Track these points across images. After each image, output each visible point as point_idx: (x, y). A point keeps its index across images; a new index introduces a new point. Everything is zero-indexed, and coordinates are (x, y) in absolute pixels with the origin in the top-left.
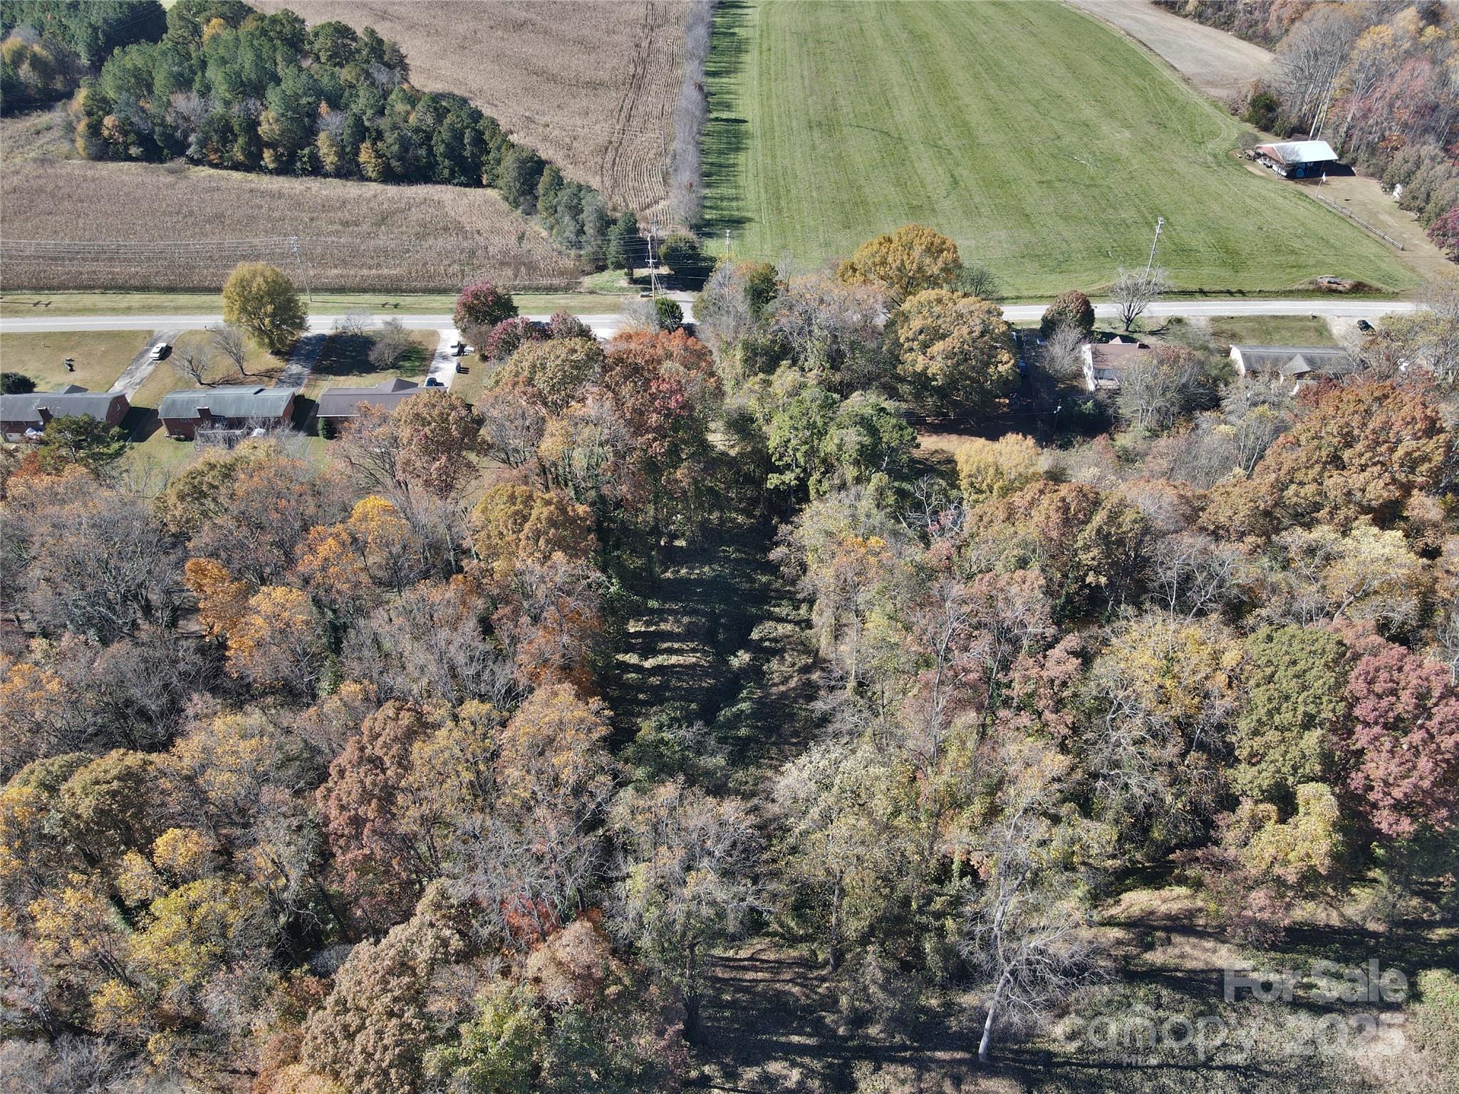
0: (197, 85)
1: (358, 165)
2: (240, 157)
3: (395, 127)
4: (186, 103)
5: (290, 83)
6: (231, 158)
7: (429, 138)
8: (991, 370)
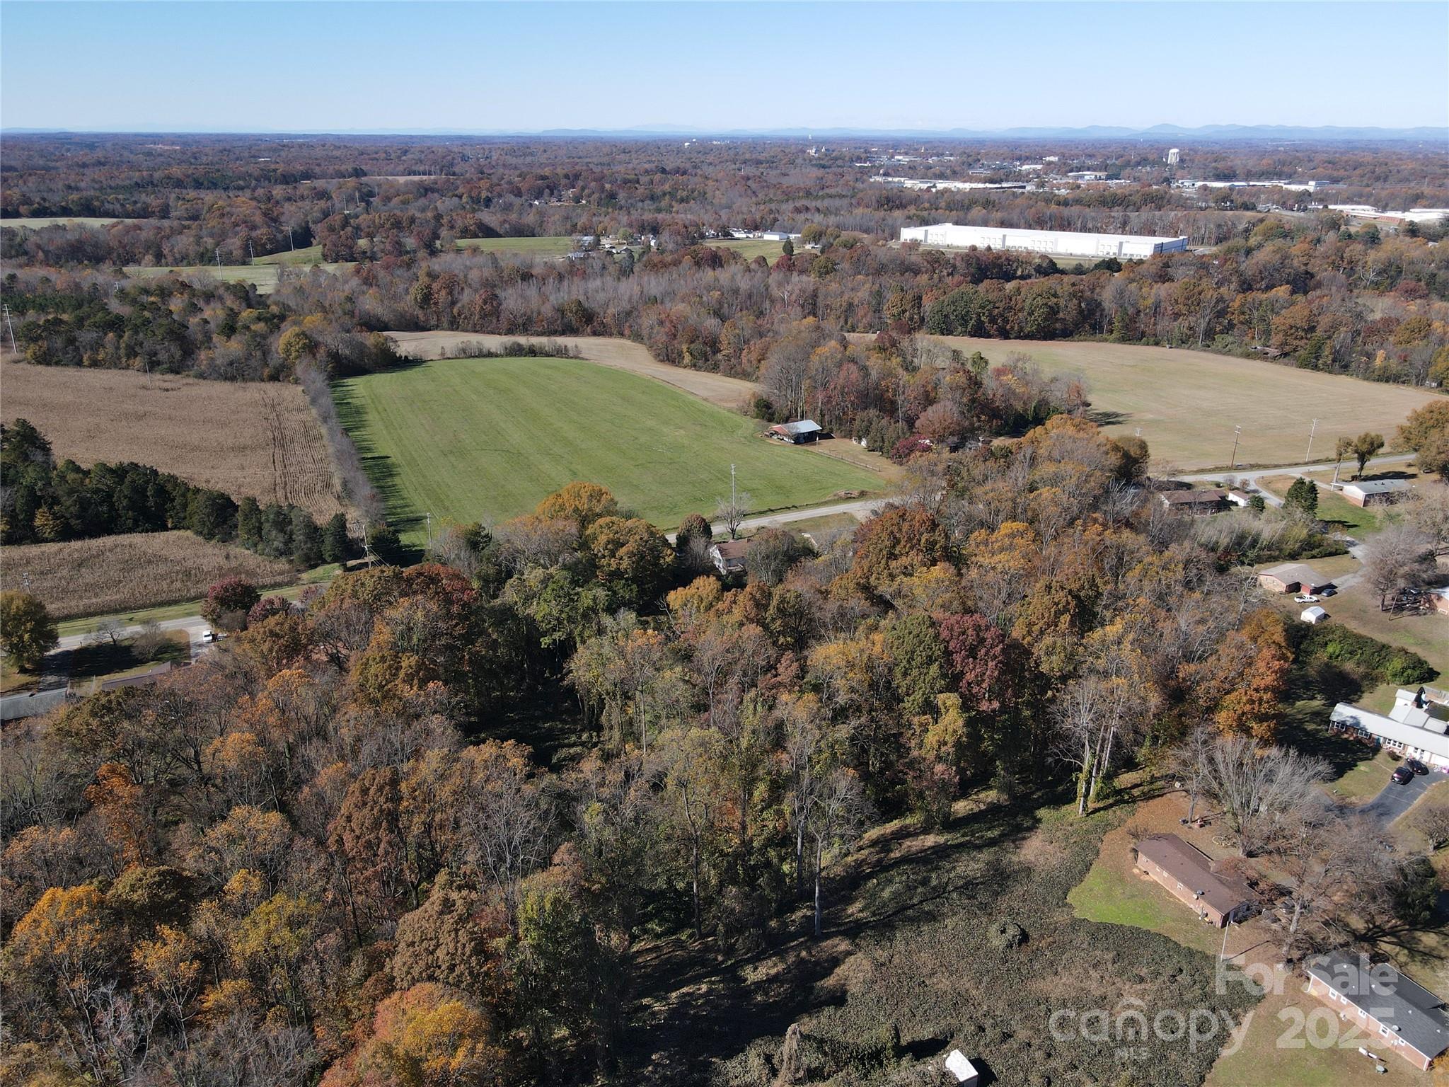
1: (32, 528)
3: (70, 492)
7: (109, 496)
8: (662, 561)
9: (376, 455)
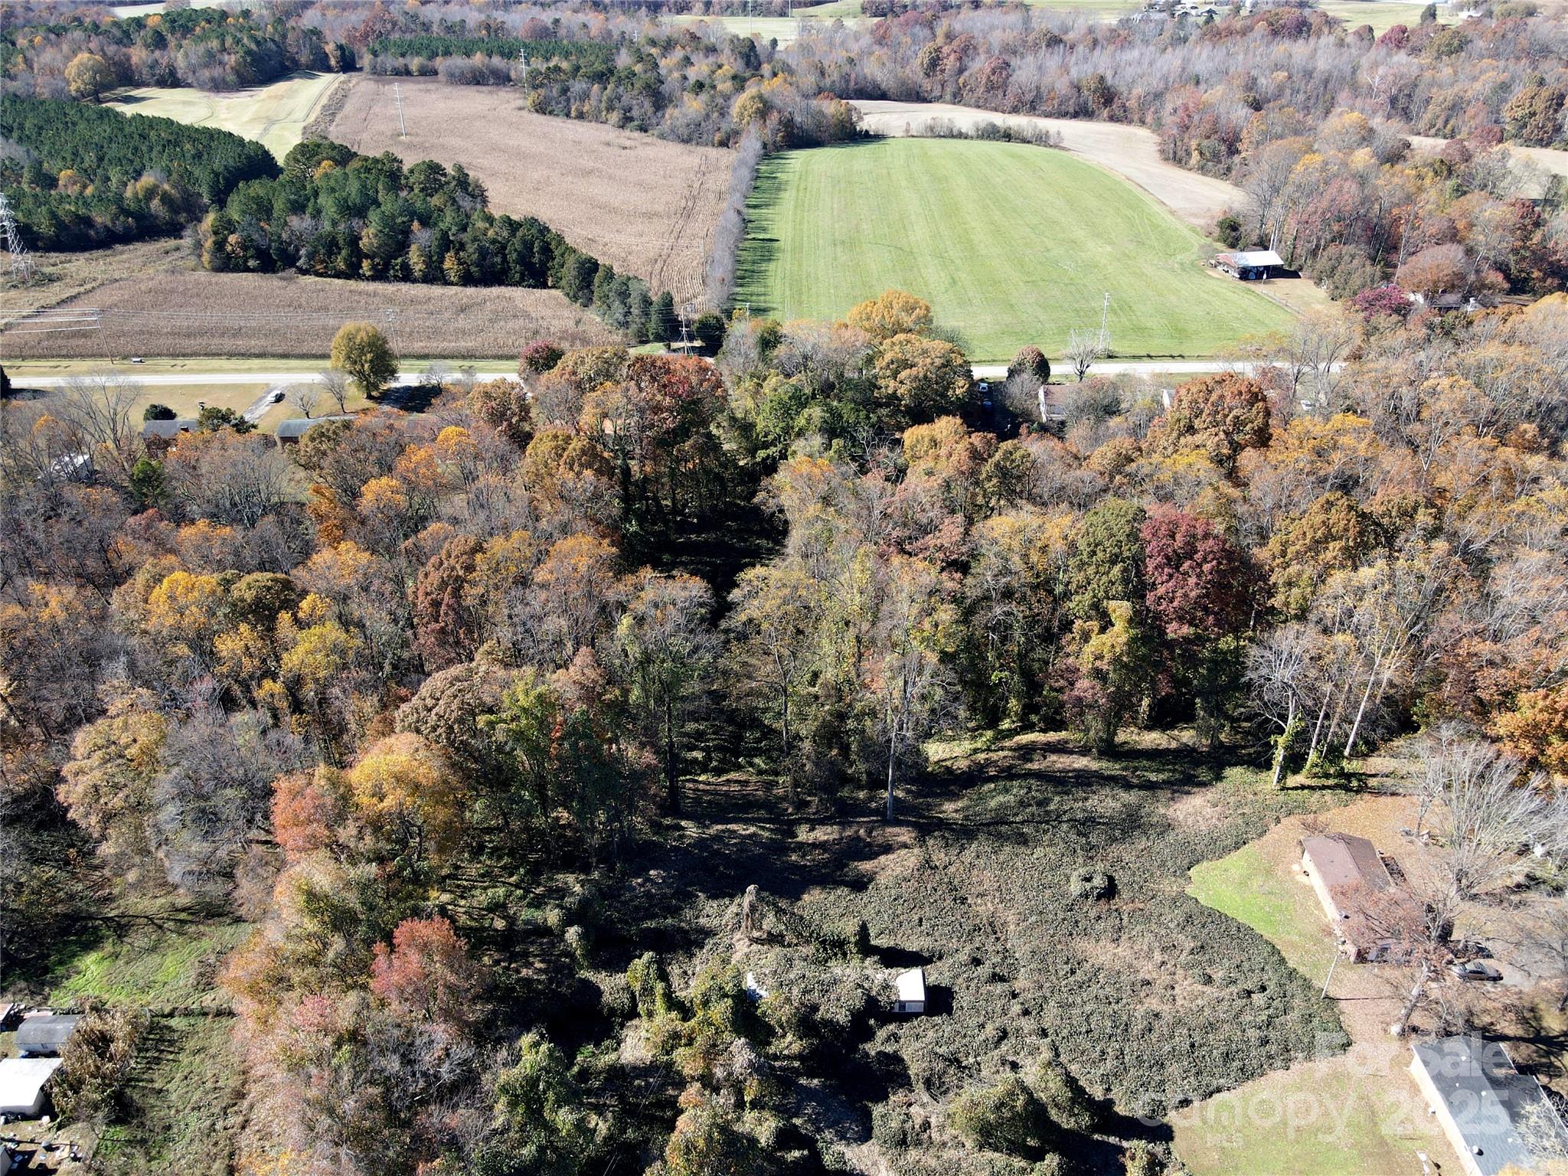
0: (309, 210)
1: (442, 271)
2: (342, 266)
3: (475, 239)
4: (299, 223)
5: (389, 205)
6: (334, 268)
7: (504, 247)
8: (950, 393)
9: (768, 236)
